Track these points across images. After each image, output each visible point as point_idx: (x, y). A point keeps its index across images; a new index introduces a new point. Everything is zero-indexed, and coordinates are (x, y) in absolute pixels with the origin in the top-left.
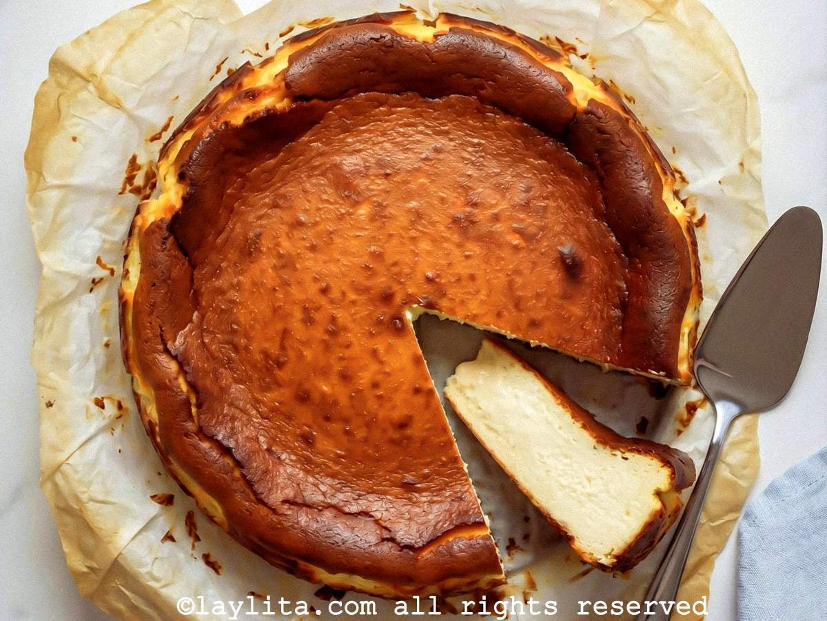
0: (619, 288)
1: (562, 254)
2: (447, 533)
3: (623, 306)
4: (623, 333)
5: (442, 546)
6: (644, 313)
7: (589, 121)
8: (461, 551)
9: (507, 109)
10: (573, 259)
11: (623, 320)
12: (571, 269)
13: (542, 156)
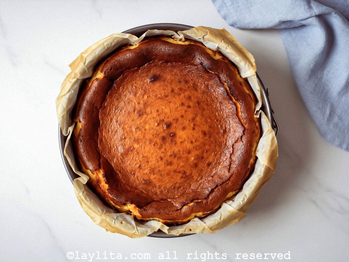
0: (161, 63)
1: (150, 82)
2: (239, 120)
3: (167, 62)
4: (176, 62)
5: (244, 121)
6: (169, 55)
7: (108, 73)
8: (245, 115)
9: (104, 100)
10: (151, 78)
11: (171, 62)
12: (155, 79)
13: (119, 88)
